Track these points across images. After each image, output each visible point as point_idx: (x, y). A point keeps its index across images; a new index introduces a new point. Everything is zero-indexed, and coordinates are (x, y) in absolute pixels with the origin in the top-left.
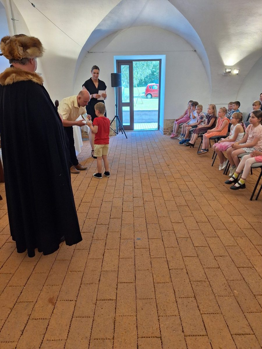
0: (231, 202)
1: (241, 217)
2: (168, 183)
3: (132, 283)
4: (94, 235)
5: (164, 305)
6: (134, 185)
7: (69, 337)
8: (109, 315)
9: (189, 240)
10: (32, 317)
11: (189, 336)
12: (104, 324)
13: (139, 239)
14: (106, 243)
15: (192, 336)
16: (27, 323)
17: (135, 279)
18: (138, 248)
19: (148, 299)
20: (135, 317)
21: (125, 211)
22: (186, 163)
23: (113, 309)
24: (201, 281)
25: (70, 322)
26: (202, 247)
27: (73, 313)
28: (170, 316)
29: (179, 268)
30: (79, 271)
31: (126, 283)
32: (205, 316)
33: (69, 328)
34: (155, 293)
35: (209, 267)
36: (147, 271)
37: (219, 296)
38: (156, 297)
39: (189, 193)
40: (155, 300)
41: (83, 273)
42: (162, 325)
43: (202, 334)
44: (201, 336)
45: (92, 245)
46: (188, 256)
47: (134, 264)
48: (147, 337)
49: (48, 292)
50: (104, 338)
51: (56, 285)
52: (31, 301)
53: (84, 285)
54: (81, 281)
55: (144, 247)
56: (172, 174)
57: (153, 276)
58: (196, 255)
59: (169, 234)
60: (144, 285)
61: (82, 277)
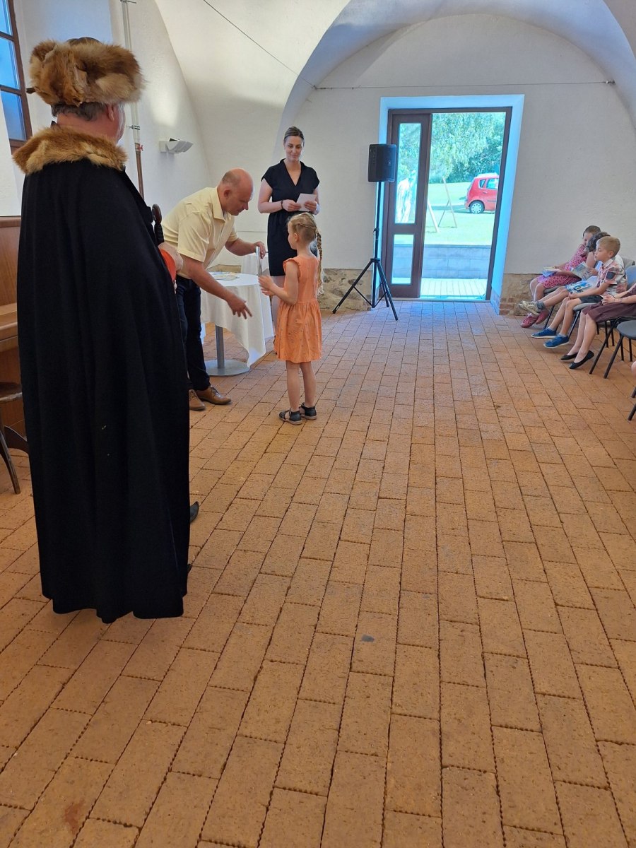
2: (489, 462)
3: (317, 795)
4: (246, 605)
6: (388, 459)
9: (522, 664)
13: (370, 639)
14: (271, 640)
17: (330, 784)
18: (358, 672)
21: (345, 541)
22: (550, 403)
24: (539, 830)
26: (559, 696)
29: (473, 766)
30: (174, 724)
31: (300, 791)
35: (573, 778)
36: (373, 758)
39: (547, 501)
41: (185, 733)
45: (232, 641)
46: (510, 724)
47: (337, 727)
49: (73, 782)
51: (101, 762)
52: (19, 804)
53: (177, 774)
54: (173, 760)
55: (379, 671)
56: (505, 434)
57: (386, 783)
58: (536, 727)
59: (464, 633)
60: (353, 809)
61: (179, 746)
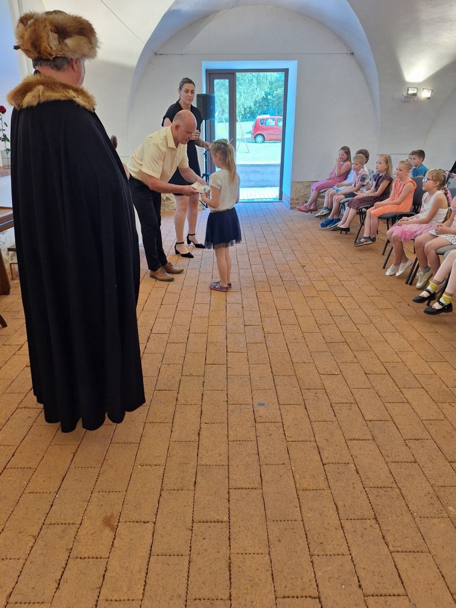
0: (426, 337)
1: (446, 364)
2: (306, 299)
3: (255, 489)
4: (179, 394)
5: (319, 534)
6: (244, 302)
7: (146, 594)
8: (218, 552)
9: (354, 407)
10: (74, 553)
11: (373, 596)
12: (210, 570)
13: (263, 405)
14: (201, 412)
15: (377, 596)
16: (66, 565)
17: (262, 482)
18: (261, 423)
19: (288, 521)
20: (268, 556)
21: (231, 352)
22: (335, 262)
23: (226, 541)
24: (384, 487)
25: (146, 565)
26: (379, 421)
27: (151, 547)
28: (332, 554)
29: (340, 462)
30: (156, 465)
31: (245, 489)
32: (398, 557)
33: (146, 577)
34: (300, 510)
35: (396, 460)
36: (283, 466)
37: (420, 517)
38: (304, 518)
39: (347, 318)
40: (301, 523)
41: (165, 469)
42: (319, 574)
43: (396, 592)
44: (394, 595)
45: (177, 415)
46: (355, 438)
47: (256, 452)
48: (293, 597)
49: (102, 505)
50: (213, 598)
51: (116, 492)
52: (71, 522)
53: (168, 491)
54: (162, 484)
55: (273, 421)
56: (312, 282)
57: (294, 477)
58: (370, 437)
59: (317, 395)
60: (279, 493)
61: (163, 476)
